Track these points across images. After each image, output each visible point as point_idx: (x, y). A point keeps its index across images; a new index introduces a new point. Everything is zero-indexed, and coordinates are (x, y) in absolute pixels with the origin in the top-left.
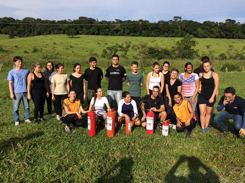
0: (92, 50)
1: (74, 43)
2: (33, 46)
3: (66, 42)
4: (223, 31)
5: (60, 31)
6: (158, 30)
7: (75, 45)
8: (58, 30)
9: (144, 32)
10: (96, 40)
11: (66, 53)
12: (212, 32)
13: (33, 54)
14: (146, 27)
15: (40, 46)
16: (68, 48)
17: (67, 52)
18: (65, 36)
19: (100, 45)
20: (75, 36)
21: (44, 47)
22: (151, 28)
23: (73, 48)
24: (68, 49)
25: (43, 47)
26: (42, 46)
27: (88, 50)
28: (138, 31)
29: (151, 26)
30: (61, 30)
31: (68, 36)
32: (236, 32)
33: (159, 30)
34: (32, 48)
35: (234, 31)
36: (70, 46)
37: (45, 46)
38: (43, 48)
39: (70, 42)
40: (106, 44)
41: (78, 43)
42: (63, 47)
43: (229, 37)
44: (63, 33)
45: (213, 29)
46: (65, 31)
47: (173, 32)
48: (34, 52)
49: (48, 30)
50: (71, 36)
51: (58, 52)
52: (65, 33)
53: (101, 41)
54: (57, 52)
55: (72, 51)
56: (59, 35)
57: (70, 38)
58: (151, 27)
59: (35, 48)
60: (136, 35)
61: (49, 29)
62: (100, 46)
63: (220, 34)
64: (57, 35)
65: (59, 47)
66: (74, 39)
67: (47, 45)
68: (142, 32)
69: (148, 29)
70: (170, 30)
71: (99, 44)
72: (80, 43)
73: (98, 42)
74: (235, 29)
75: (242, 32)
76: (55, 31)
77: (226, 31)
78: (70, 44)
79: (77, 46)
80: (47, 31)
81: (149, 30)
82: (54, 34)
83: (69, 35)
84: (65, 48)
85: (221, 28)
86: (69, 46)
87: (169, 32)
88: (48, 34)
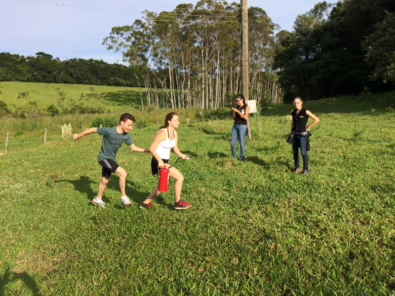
35: (54, 70)
43: (48, 80)
63: (33, 75)
75: (67, 73)
85: (33, 66)
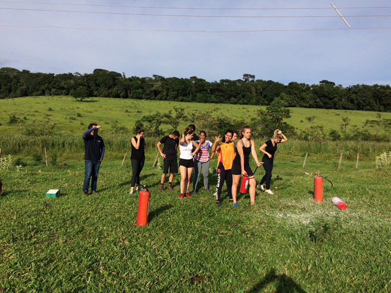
0: (116, 122)
1: (85, 109)
2: (9, 113)
3: (71, 107)
4: (319, 97)
5: (61, 91)
6: (222, 94)
7: (86, 113)
8: (58, 89)
9: (199, 95)
10: (122, 106)
11: (70, 126)
12: (303, 99)
13: (9, 127)
14: (201, 88)
15: (23, 114)
16: (74, 117)
17: (71, 124)
18: (70, 98)
19: (130, 114)
20: (87, 99)
21: (31, 115)
22: (211, 90)
23: (83, 118)
24: (74, 119)
25: (28, 115)
26: (27, 113)
27: (108, 122)
28: (189, 93)
29: (209, 86)
30: (63, 88)
31: (74, 99)
32: (338, 100)
33: (222, 92)
34: (8, 117)
35: (336, 97)
36: (78, 114)
37: (31, 113)
38: (27, 117)
39: (78, 108)
40: (139, 112)
41: (92, 110)
42: (65, 116)
43: (329, 106)
44: (67, 94)
45: (304, 95)
46: (69, 92)
47: (243, 97)
48: (10, 123)
49: (41, 88)
50: (79, 99)
51: (55, 124)
52: (70, 94)
53: (130, 107)
54: (53, 124)
55: (80, 123)
56: (59, 96)
57: (78, 103)
58: (211, 88)
59: (14, 117)
60: (188, 99)
61: (43, 87)
62: (129, 116)
63: (315, 102)
64: (56, 97)
65: (58, 116)
66: (84, 103)
67: (37, 111)
68: (195, 96)
69: (206, 91)
70: (239, 94)
71: (127, 111)
72: (94, 109)
73: (126, 109)
74: (336, 95)
75: (348, 99)
76: (53, 90)
77: (323, 98)
78: (77, 111)
79: (89, 114)
80: (38, 90)
81: (207, 93)
82: (51, 95)
83: (75, 97)
84: (68, 117)
85: (316, 93)
86: (76, 114)
87: (237, 97)
88: (41, 95)
